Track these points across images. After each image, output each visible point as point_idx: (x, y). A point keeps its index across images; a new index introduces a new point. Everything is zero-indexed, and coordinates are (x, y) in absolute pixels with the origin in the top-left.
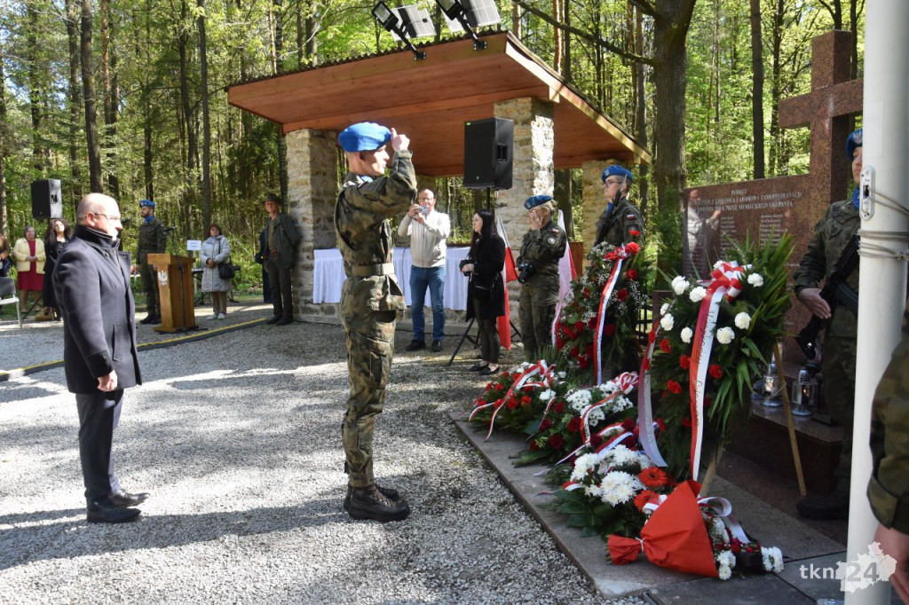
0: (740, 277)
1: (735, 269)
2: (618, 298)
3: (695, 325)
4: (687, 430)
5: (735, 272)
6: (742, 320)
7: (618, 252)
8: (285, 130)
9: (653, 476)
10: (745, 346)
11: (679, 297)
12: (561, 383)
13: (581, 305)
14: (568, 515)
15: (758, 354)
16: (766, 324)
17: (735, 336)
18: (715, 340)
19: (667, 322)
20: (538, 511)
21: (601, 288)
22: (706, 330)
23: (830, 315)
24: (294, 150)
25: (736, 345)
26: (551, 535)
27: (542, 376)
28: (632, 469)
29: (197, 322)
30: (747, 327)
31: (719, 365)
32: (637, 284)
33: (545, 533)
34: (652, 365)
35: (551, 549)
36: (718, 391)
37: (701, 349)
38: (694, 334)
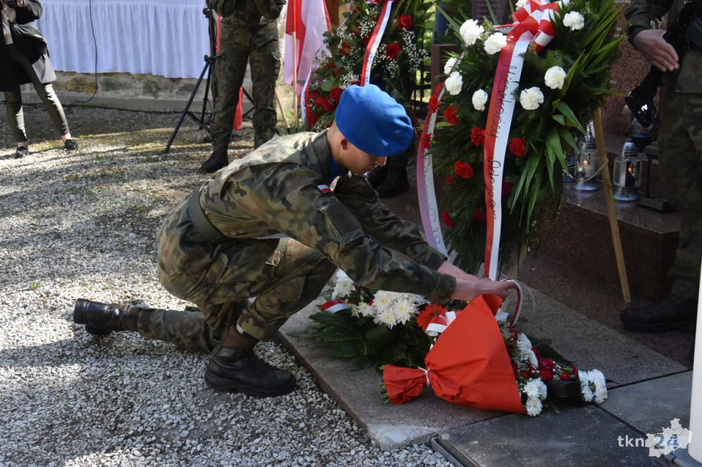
0: (553, 18)
1: (546, 7)
2: (387, 55)
3: (491, 86)
4: (480, 225)
5: (547, 11)
6: (555, 76)
10: (558, 112)
11: (470, 48)
13: (339, 65)
14: (331, 344)
15: (574, 122)
16: (586, 81)
17: (545, 99)
18: (518, 106)
19: (454, 83)
21: (364, 43)
22: (506, 92)
23: (677, 66)
25: (545, 110)
26: (308, 370)
30: (561, 87)
31: (524, 138)
32: (412, 36)
33: (302, 368)
34: (434, 142)
35: (310, 389)
36: (522, 174)
37: (499, 117)
38: (489, 98)
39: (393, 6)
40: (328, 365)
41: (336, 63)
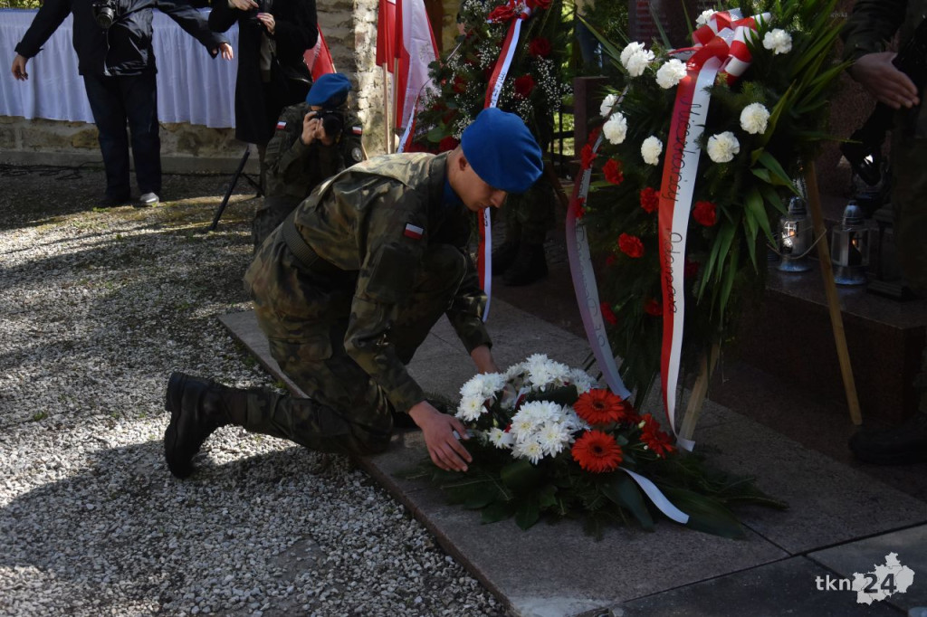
0: (749, 38)
1: (738, 23)
2: (517, 91)
3: (667, 131)
4: (654, 321)
5: (740, 29)
6: (754, 117)
7: (513, 5)
9: (599, 406)
10: (759, 165)
11: (636, 81)
15: (782, 177)
16: (796, 122)
17: (741, 147)
18: (704, 158)
19: (615, 129)
20: (397, 483)
22: (688, 139)
23: (916, 100)
25: (741, 162)
26: (423, 523)
28: (561, 395)
30: (763, 132)
31: (713, 202)
32: (549, 65)
33: (414, 521)
34: (589, 209)
35: (426, 550)
36: (711, 250)
37: (678, 174)
38: (664, 148)
39: (523, 24)
40: (450, 517)
41: (448, 104)
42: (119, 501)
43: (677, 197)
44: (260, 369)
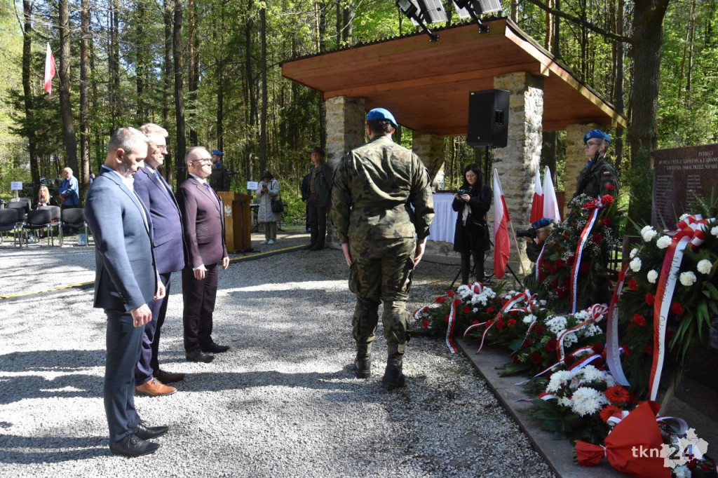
0: (704, 229)
1: (700, 221)
2: (593, 241)
3: (661, 268)
4: (649, 356)
5: (699, 224)
6: (704, 266)
7: (594, 202)
8: (325, 97)
9: (618, 394)
10: (706, 289)
11: (647, 244)
12: (542, 309)
13: (562, 245)
14: (542, 420)
17: (697, 279)
18: (678, 283)
19: (636, 265)
20: (517, 415)
21: (579, 233)
22: (670, 273)
24: (332, 113)
25: (697, 287)
26: (527, 435)
27: (526, 303)
28: (599, 386)
29: (253, 245)
30: (708, 273)
31: (682, 303)
32: (610, 230)
33: (523, 433)
34: (621, 300)
35: (527, 448)
36: (680, 326)
37: (665, 288)
38: (659, 276)
39: (599, 212)
40: (540, 434)
41: (560, 245)
42: (397, 403)
43: (664, 299)
44: (463, 354)
